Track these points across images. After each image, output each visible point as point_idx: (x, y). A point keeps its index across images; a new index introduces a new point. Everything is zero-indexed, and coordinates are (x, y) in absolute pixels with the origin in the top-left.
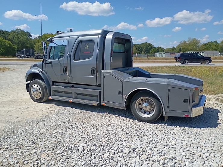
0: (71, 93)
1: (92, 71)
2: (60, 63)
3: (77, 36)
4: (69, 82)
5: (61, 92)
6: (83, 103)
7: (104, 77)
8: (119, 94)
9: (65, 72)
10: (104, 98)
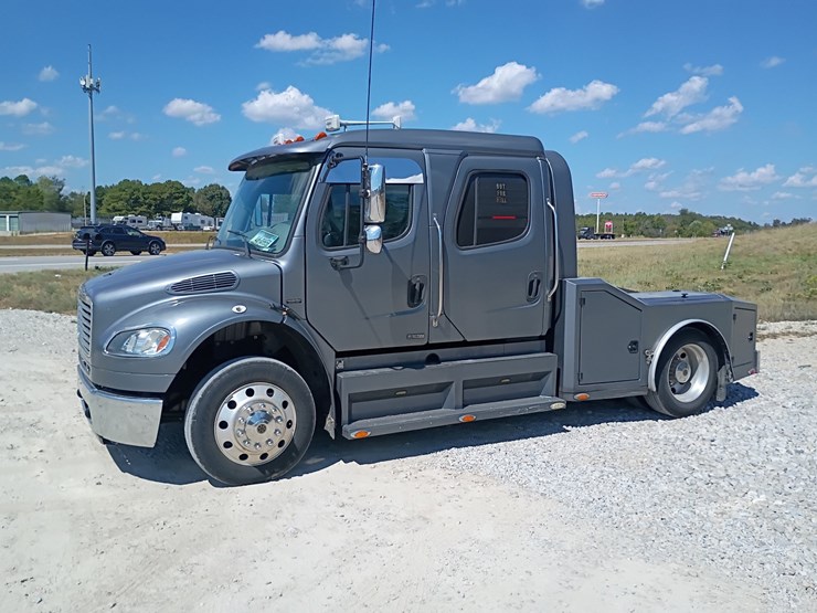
1: (531, 284)
2: (394, 264)
4: (431, 342)
5: (391, 394)
6: (517, 413)
7: (582, 301)
8: (630, 350)
9: (420, 300)
10: (580, 376)
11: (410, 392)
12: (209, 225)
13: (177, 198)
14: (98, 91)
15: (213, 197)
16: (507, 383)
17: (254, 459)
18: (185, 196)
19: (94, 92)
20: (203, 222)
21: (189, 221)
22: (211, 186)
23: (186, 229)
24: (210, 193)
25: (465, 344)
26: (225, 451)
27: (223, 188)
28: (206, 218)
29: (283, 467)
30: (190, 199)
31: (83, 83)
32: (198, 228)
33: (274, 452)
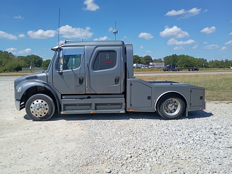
0: (90, 105)
1: (116, 80)
2: (75, 74)
3: (95, 46)
4: (86, 93)
5: (75, 105)
6: (109, 113)
7: (131, 85)
8: (148, 99)
9: (82, 83)
10: (131, 105)
11: (81, 105)
12: (143, 67)
13: (136, 60)
14: (117, 33)
15: (147, 59)
16: (109, 105)
17: (39, 116)
18: (139, 59)
19: (116, 33)
20: (142, 66)
21: (138, 66)
22: (147, 56)
23: (137, 68)
24: (146, 58)
25: (96, 94)
26: (32, 113)
27: (150, 56)
28: (143, 65)
29: (45, 118)
30: (140, 60)
31: (113, 31)
32: (140, 68)
33: (43, 115)
